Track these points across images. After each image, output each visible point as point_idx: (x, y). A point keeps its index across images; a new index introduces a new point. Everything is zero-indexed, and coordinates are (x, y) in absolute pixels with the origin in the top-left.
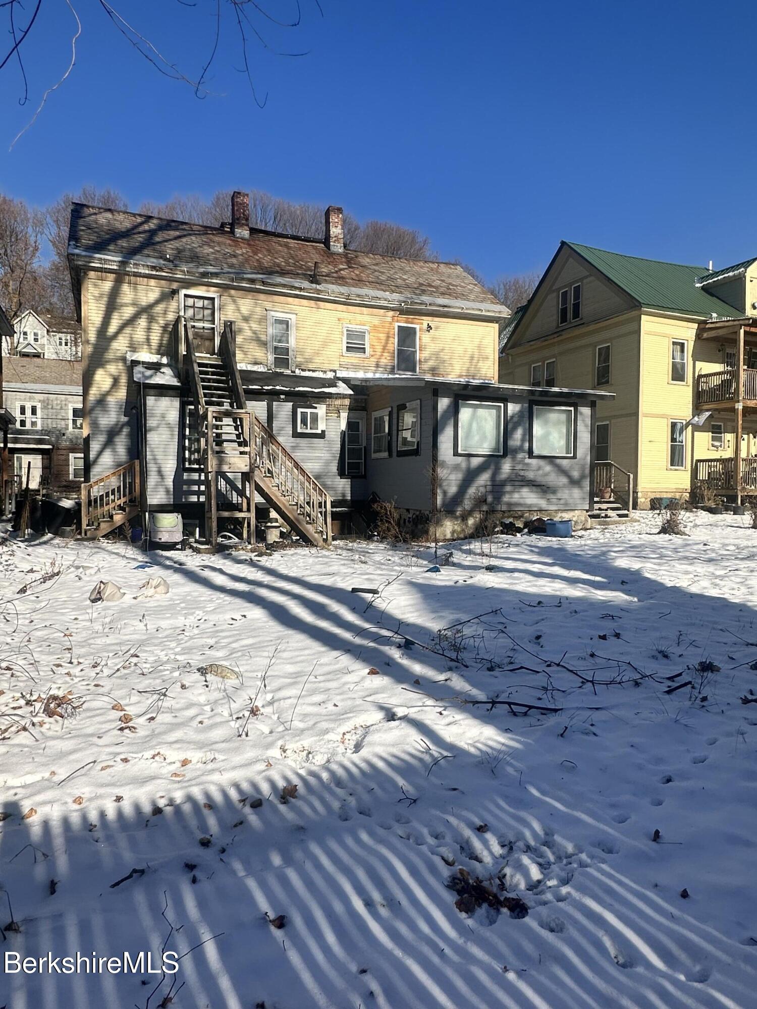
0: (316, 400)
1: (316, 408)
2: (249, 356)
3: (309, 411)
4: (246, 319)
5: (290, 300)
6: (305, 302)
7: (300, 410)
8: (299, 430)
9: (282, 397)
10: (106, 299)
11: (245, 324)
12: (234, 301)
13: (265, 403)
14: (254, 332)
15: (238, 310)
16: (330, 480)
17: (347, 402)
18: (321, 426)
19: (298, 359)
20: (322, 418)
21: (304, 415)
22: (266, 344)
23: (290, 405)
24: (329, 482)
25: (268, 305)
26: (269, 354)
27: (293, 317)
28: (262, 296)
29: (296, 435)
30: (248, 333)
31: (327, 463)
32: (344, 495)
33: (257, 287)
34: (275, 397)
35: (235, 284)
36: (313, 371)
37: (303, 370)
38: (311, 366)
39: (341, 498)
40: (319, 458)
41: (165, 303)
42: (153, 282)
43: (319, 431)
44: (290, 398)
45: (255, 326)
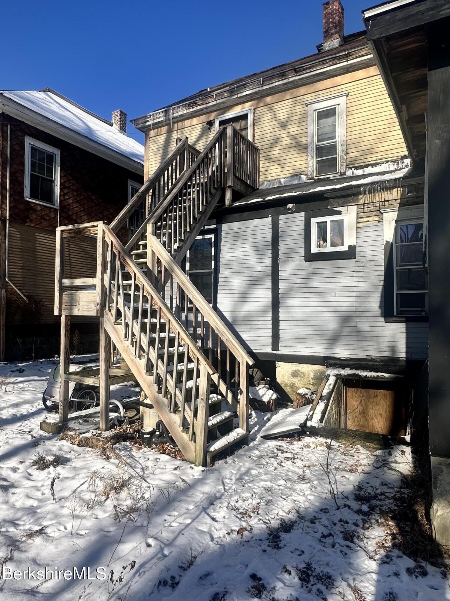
0: (341, 201)
1: (339, 213)
2: (287, 169)
3: (328, 219)
4: (283, 125)
5: (338, 80)
6: (360, 74)
7: (314, 221)
8: (314, 249)
9: (290, 206)
10: (161, 152)
11: (282, 132)
12: (271, 109)
13: (269, 220)
14: (294, 138)
15: (275, 118)
16: (367, 324)
17: (397, 193)
18: (349, 240)
19: (351, 155)
20: (350, 228)
21: (322, 227)
22: (307, 148)
23: (301, 216)
24: (366, 327)
25: (309, 98)
26: (310, 159)
27: (342, 101)
28: (302, 90)
29: (310, 257)
30: (286, 141)
31: (364, 296)
32: (393, 350)
33: (290, 80)
34: (282, 209)
35: (265, 87)
36: (373, 165)
37: (357, 168)
38: (370, 159)
39: (387, 354)
40: (346, 290)
41: (205, 137)
42: (195, 121)
43: (345, 248)
44: (303, 205)
45: (293, 129)
